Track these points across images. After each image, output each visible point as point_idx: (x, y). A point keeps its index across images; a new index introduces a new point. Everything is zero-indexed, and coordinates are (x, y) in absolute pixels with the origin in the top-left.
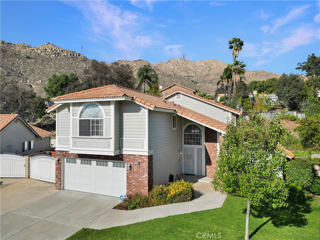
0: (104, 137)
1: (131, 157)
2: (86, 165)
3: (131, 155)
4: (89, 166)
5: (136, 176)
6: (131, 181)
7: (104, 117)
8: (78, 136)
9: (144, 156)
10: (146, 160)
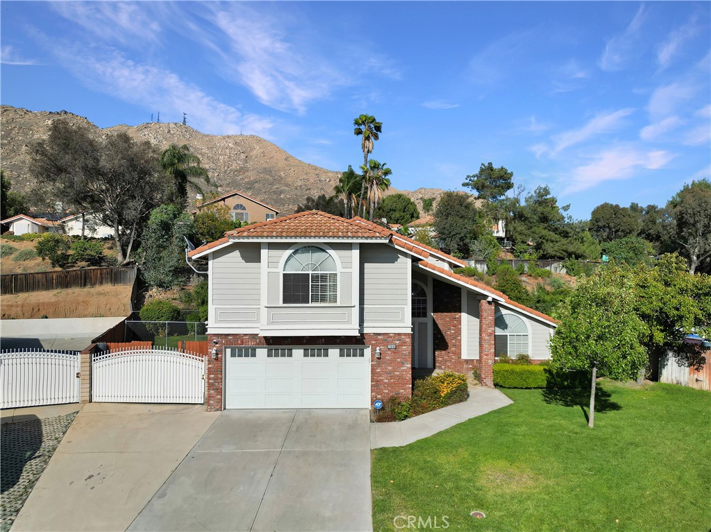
0: (338, 304)
1: (379, 337)
2: (280, 359)
3: (379, 334)
4: (286, 359)
5: (390, 368)
6: (381, 378)
7: (339, 270)
8: (281, 303)
9: (405, 334)
10: (408, 340)
